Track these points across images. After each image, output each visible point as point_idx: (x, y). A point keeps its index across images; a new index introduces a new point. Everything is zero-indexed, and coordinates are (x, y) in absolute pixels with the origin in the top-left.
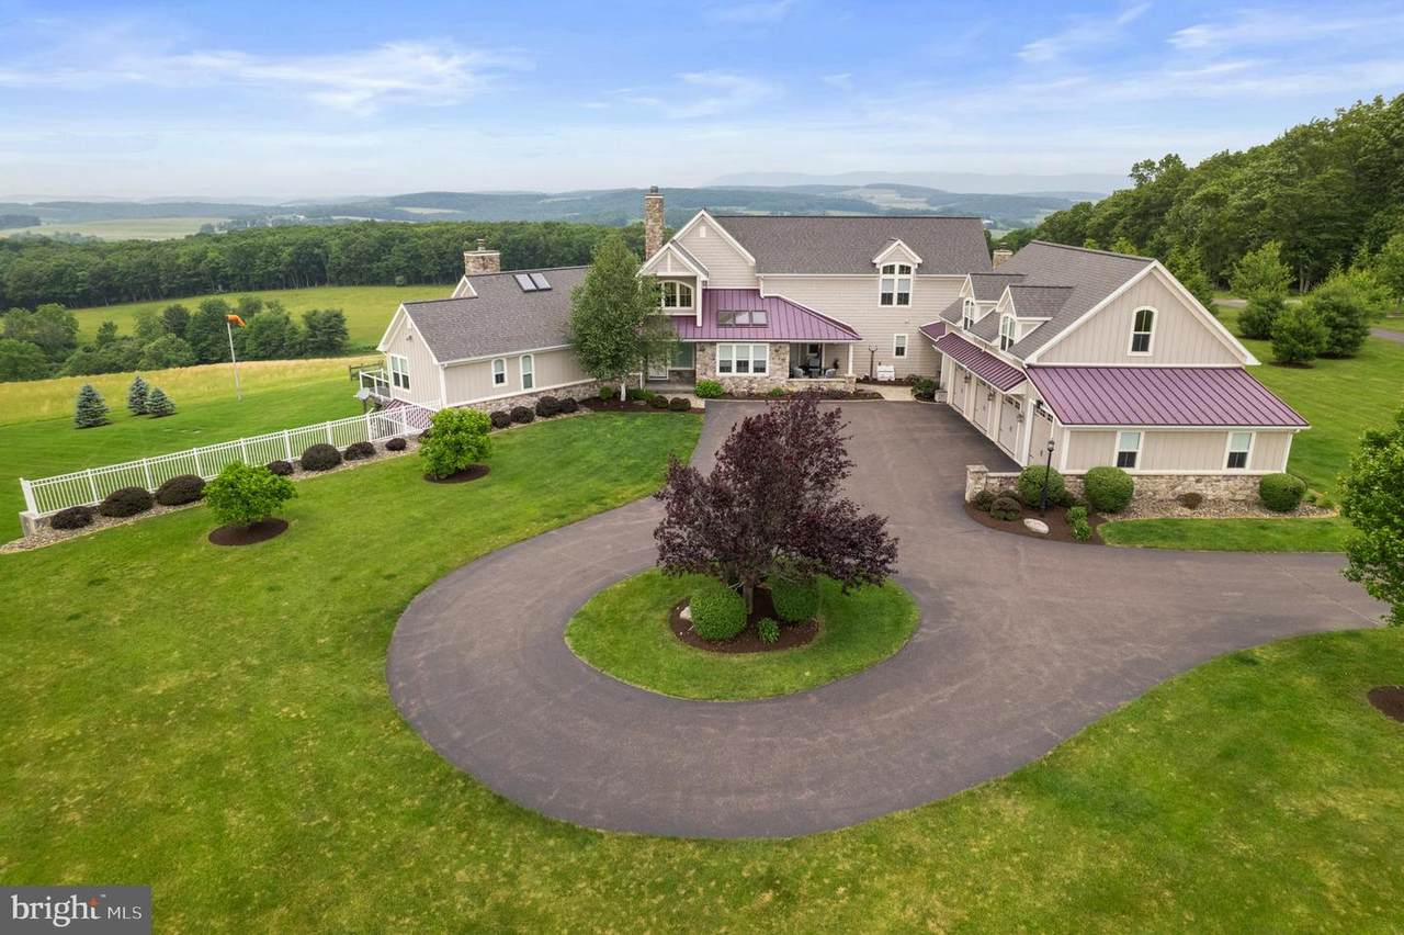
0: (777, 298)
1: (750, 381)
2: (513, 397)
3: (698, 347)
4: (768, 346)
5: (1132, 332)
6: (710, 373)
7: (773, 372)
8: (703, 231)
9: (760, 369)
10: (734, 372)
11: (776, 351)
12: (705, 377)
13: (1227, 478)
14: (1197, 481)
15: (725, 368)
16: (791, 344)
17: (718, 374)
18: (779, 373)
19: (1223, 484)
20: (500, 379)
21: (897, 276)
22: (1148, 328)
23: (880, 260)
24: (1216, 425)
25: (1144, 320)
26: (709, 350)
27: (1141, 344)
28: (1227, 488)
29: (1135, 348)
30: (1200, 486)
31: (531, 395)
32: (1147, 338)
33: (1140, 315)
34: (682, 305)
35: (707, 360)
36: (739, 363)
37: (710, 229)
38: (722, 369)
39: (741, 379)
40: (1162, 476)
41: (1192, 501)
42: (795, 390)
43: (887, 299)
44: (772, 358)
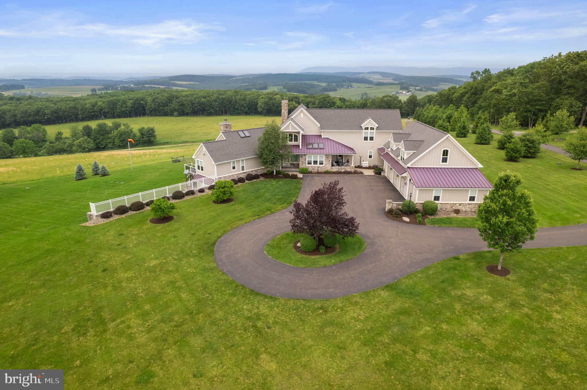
0: (328, 138)
2: (238, 174)
3: (300, 156)
4: (324, 156)
5: (442, 157)
6: (304, 165)
7: (326, 165)
8: (302, 115)
9: (321, 163)
10: (312, 165)
11: (327, 157)
12: (302, 166)
13: (469, 204)
14: (460, 205)
16: (332, 155)
17: (307, 165)
18: (328, 165)
19: (468, 206)
20: (234, 168)
21: (369, 131)
22: (447, 155)
23: (363, 125)
24: (465, 188)
25: (445, 153)
26: (304, 157)
27: (445, 160)
28: (469, 208)
29: (443, 162)
30: (461, 207)
31: (244, 173)
32: (446, 159)
33: (444, 151)
34: (295, 141)
35: (303, 160)
36: (314, 162)
37: (304, 114)
38: (308, 164)
39: (315, 167)
40: (448, 204)
41: (457, 212)
42: (333, 171)
43: (366, 139)
44: (325, 160)
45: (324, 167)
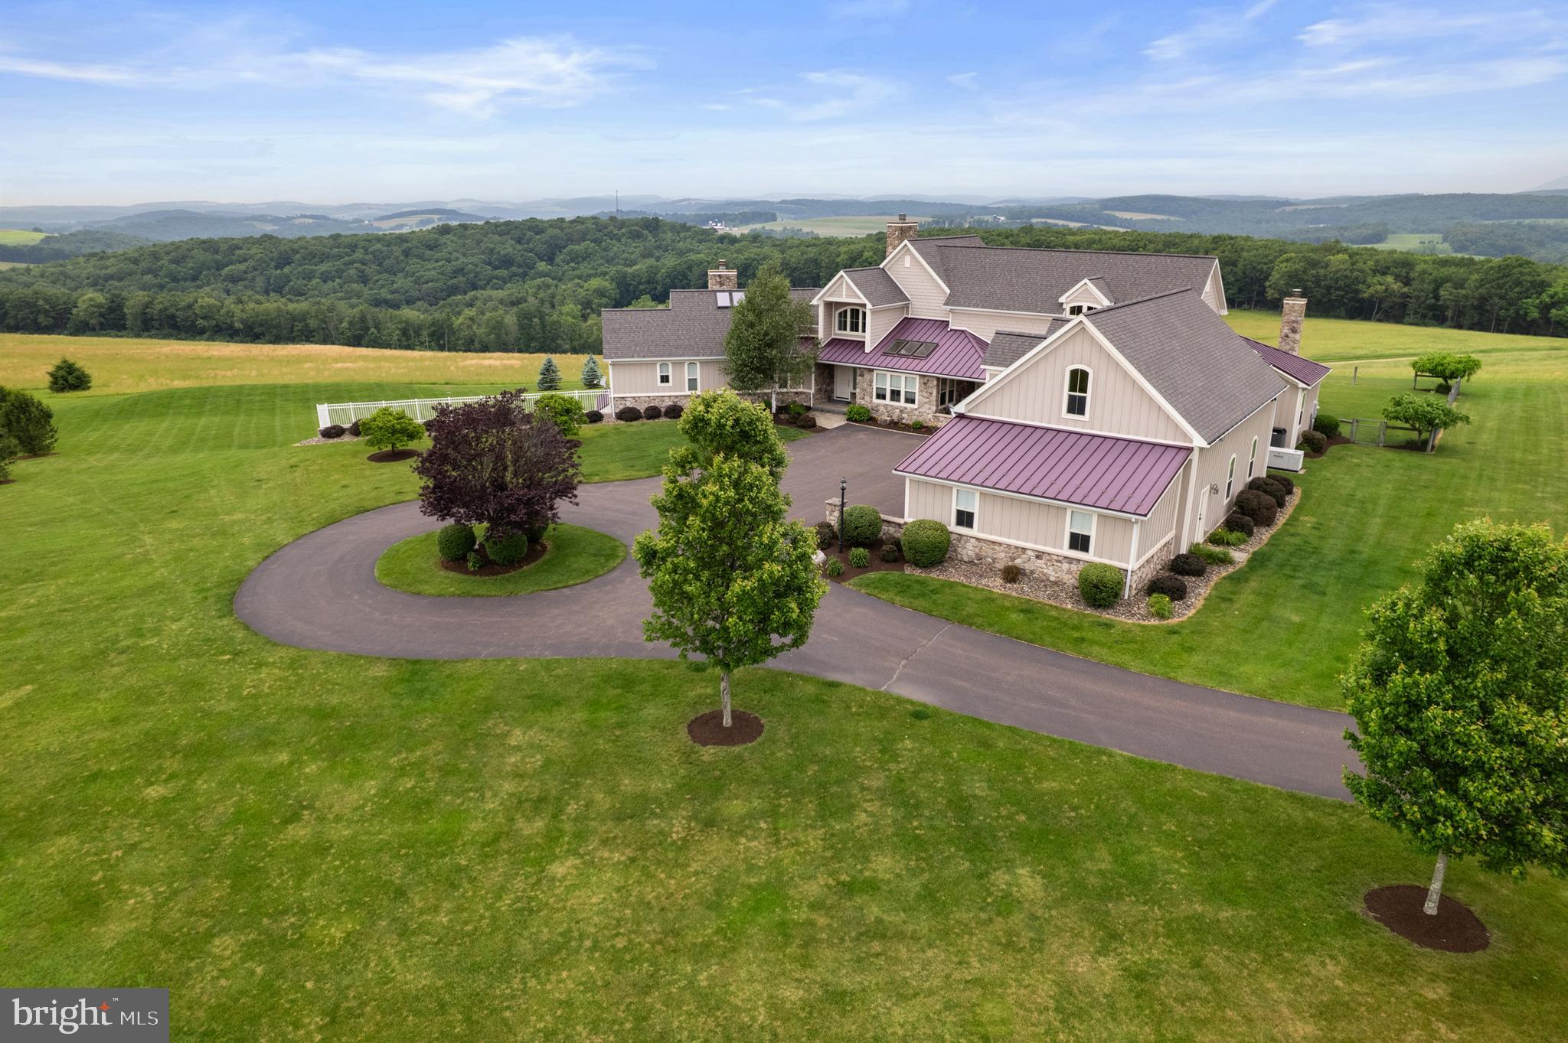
0: (963, 331)
1: (901, 411)
2: (677, 397)
3: (858, 372)
4: (918, 377)
5: (1066, 393)
6: (867, 398)
7: (921, 405)
8: (908, 259)
9: (910, 400)
10: (888, 401)
11: (925, 384)
13: (1070, 560)
14: (1038, 557)
15: (881, 396)
16: (938, 379)
17: (874, 400)
18: (927, 406)
19: (1065, 566)
20: (665, 379)
22: (1084, 390)
23: (1067, 300)
24: (1054, 499)
25: (1079, 380)
26: (867, 376)
27: (1077, 406)
28: (1069, 572)
29: (1071, 410)
30: (1040, 563)
32: (1083, 400)
33: (1074, 373)
34: (852, 330)
35: (865, 386)
37: (913, 257)
38: (878, 396)
41: (1012, 574)
44: (921, 391)
45: (916, 413)
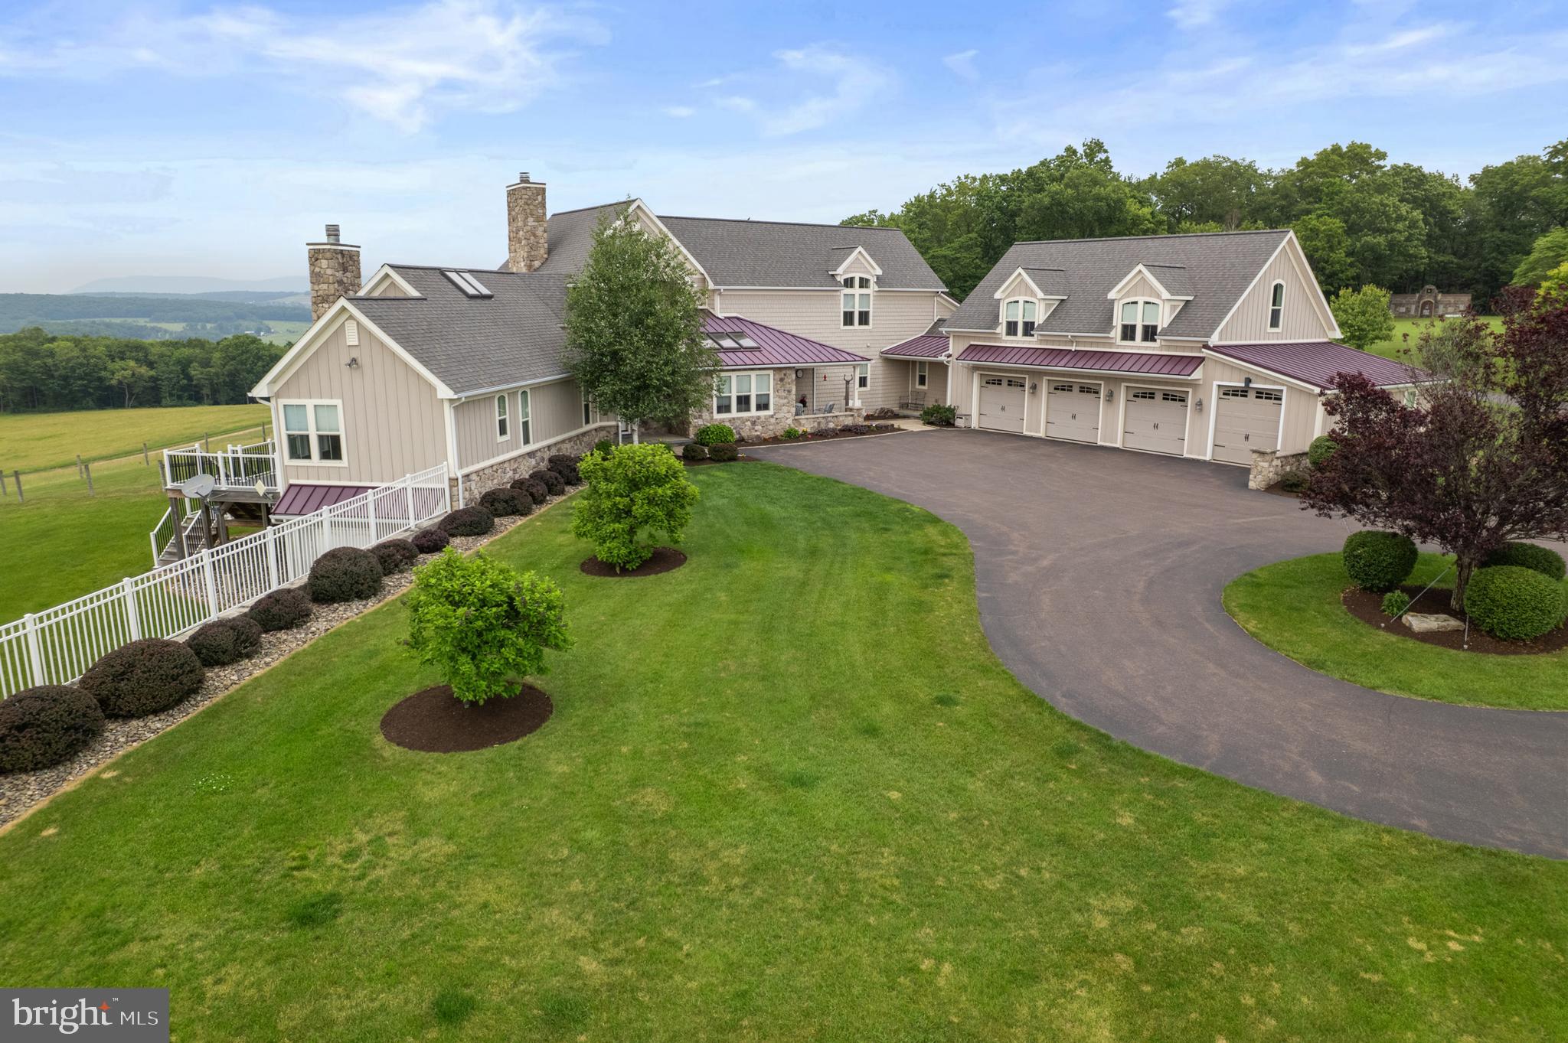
0: (738, 318)
1: (754, 423)
2: (515, 459)
4: (772, 373)
5: (1271, 307)
6: (706, 415)
7: (778, 409)
9: (763, 406)
10: (734, 413)
11: (782, 380)
15: (724, 408)
18: (785, 409)
20: (503, 427)
21: (857, 291)
22: (1278, 303)
23: (842, 272)
25: (1276, 295)
26: (704, 384)
27: (1275, 323)
29: (1272, 324)
32: (1278, 313)
33: (1275, 289)
35: (702, 397)
36: (740, 399)
39: (744, 421)
43: (848, 318)
44: (776, 390)
45: (773, 420)
